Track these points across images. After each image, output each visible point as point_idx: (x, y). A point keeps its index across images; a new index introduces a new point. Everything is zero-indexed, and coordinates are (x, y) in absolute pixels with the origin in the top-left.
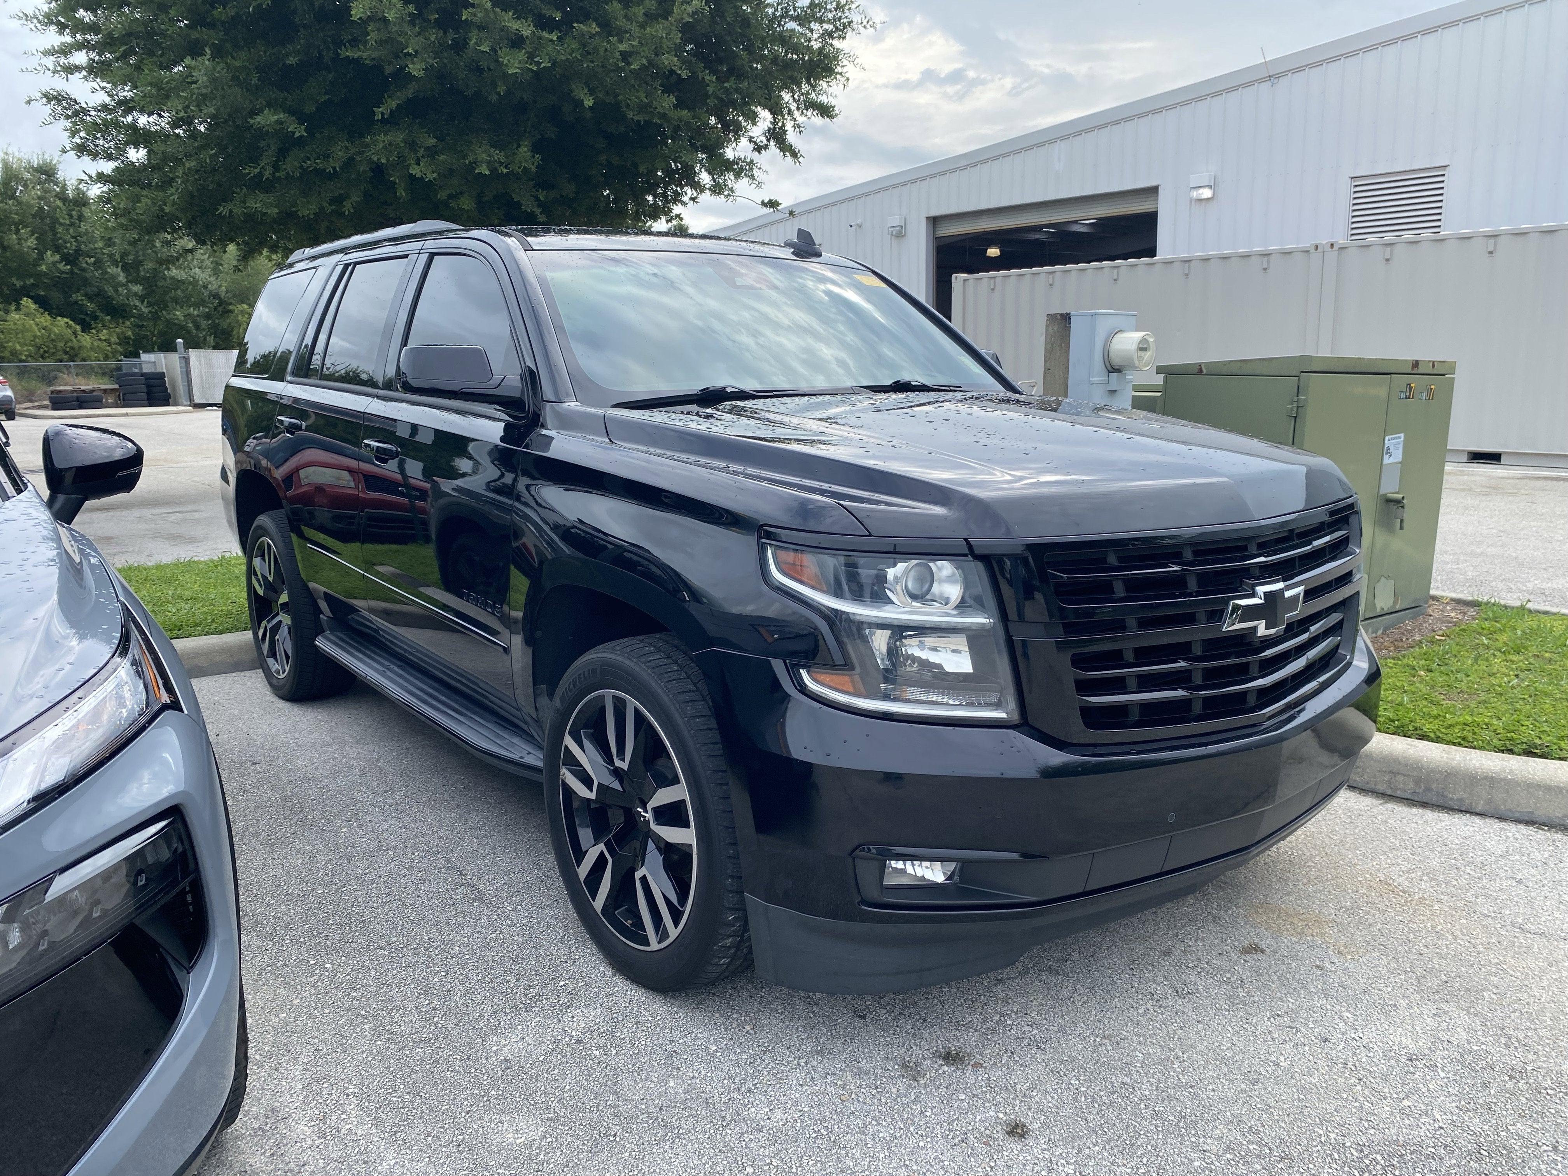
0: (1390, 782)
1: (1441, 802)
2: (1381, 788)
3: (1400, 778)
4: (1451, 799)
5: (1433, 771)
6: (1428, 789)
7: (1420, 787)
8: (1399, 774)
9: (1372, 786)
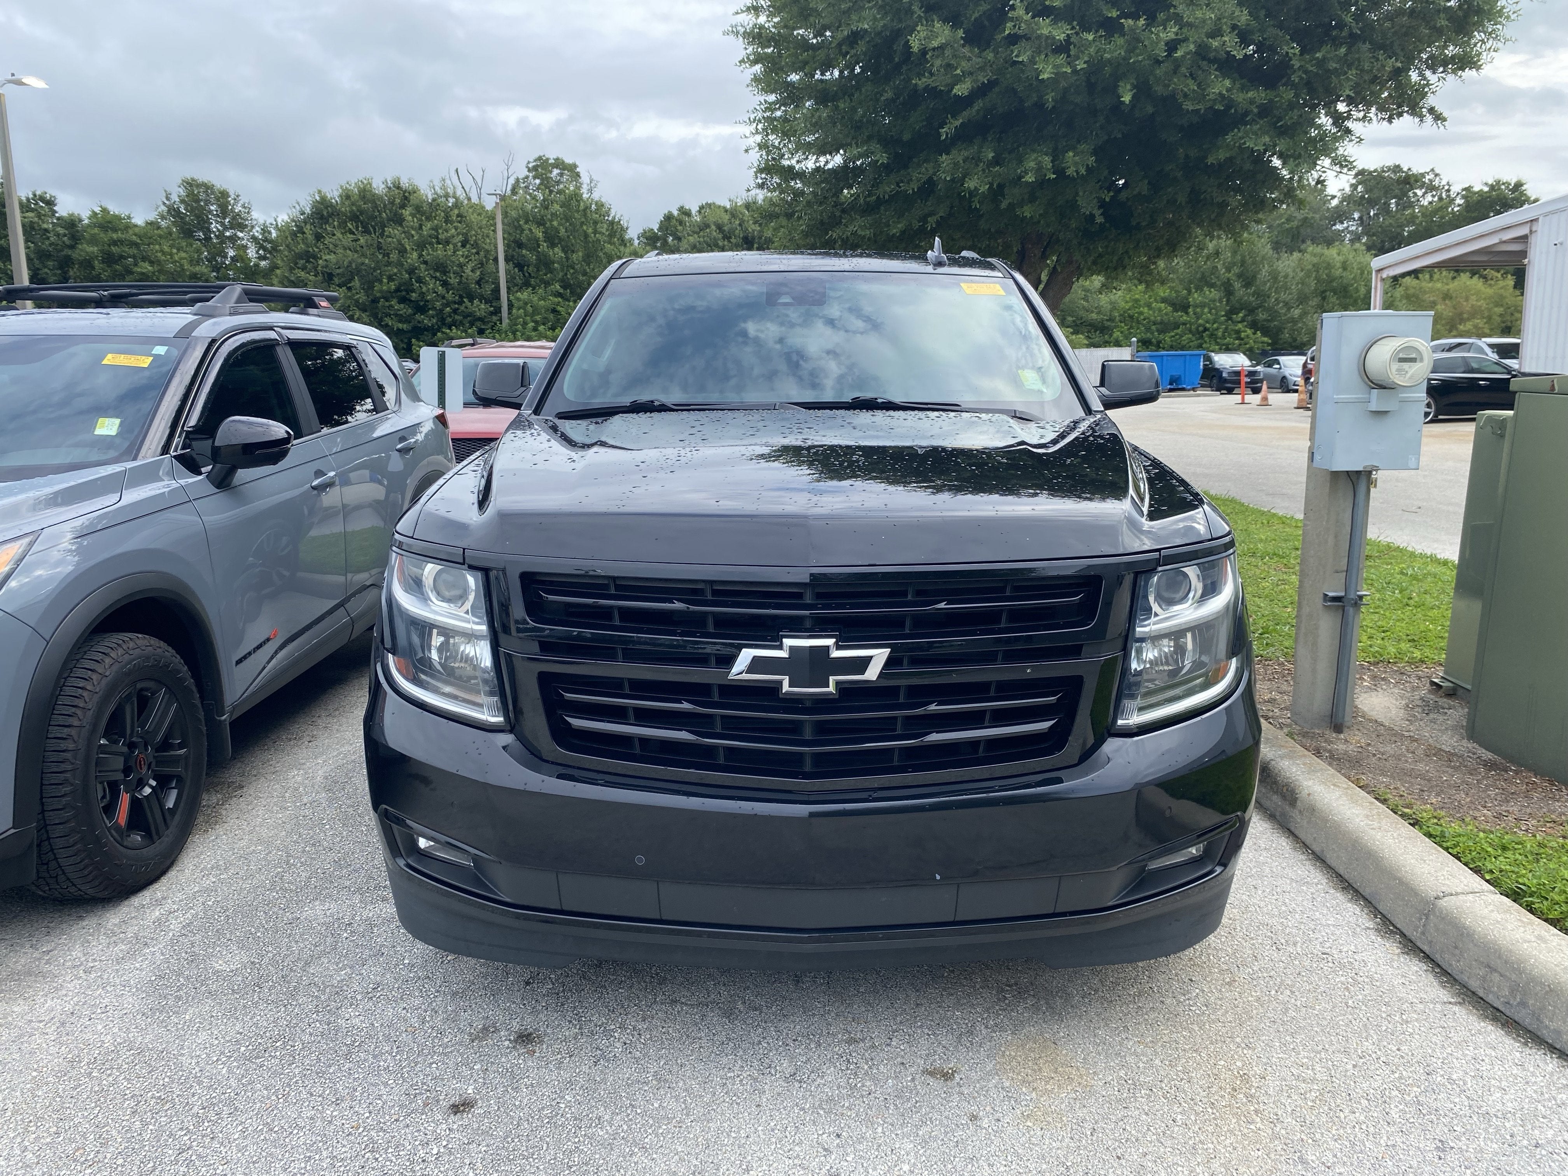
0: (1484, 979)
1: (1533, 1027)
2: (1474, 984)
3: (1496, 977)
4: (1547, 1027)
5: (1532, 979)
6: (1523, 1004)
7: (1515, 998)
8: (1496, 971)
9: (1464, 978)
